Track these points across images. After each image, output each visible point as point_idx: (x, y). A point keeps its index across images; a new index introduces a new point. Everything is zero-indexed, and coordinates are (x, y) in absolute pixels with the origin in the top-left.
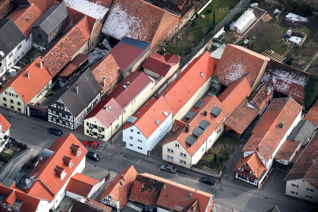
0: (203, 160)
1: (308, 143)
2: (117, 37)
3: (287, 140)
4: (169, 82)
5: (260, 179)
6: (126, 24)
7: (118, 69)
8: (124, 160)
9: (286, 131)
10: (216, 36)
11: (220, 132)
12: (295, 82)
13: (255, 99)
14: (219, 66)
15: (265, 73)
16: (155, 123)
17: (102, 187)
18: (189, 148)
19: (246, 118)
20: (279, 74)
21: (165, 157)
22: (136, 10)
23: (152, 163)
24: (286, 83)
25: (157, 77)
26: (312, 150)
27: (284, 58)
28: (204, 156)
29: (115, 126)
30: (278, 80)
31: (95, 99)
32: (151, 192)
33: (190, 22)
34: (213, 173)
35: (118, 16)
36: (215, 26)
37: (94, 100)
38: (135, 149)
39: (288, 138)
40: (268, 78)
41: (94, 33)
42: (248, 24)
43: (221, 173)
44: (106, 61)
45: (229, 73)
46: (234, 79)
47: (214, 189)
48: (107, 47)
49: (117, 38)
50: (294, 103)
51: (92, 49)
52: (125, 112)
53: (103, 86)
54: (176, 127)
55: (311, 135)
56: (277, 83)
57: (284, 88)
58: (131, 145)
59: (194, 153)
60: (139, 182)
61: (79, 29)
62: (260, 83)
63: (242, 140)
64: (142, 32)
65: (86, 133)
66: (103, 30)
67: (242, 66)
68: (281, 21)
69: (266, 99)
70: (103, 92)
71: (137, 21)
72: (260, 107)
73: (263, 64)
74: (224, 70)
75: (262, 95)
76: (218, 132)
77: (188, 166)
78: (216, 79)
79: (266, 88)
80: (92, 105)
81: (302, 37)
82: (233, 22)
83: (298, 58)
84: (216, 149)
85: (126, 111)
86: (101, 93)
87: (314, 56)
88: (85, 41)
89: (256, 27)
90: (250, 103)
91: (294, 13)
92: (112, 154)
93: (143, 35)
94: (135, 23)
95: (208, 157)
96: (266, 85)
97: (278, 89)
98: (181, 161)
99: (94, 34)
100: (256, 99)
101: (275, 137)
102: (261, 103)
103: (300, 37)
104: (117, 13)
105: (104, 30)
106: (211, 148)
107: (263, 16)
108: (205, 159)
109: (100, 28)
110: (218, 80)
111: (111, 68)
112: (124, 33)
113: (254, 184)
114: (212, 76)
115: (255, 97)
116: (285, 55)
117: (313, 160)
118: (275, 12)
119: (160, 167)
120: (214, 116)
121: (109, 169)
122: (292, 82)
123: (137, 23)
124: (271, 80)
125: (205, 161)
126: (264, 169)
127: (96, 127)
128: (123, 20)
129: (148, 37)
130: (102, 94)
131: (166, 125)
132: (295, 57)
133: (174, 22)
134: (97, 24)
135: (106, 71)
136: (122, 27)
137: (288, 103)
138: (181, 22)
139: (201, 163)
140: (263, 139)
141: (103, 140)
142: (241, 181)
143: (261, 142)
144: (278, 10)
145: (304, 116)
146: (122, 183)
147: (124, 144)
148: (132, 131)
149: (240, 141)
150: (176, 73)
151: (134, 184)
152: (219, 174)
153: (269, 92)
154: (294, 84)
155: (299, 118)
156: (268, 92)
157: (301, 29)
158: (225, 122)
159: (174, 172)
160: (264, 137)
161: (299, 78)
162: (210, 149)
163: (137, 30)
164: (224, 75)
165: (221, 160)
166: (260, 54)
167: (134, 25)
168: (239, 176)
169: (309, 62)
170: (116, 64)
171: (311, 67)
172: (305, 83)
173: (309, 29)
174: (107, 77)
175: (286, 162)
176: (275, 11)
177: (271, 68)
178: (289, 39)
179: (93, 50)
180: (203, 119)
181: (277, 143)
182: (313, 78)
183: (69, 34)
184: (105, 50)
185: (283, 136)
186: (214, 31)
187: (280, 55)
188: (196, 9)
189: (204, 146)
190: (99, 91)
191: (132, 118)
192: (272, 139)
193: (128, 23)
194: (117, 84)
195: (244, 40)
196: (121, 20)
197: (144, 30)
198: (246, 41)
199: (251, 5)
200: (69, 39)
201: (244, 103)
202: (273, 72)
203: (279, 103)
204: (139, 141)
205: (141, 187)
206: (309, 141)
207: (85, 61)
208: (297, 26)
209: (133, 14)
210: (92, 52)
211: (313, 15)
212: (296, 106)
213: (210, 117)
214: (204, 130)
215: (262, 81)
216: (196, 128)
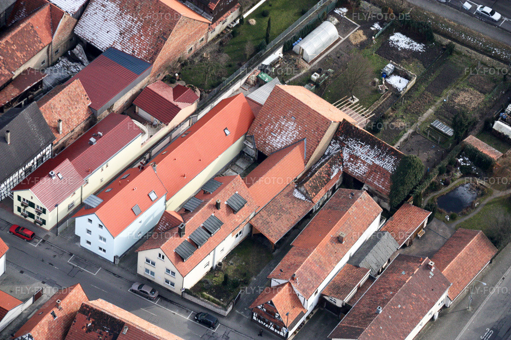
0: (205, 281)
1: (383, 269)
2: (98, 45)
3: (348, 262)
4: (174, 135)
5: (291, 328)
6: (116, 26)
7: (89, 105)
8: (74, 266)
9: (348, 248)
10: (267, 62)
11: (241, 235)
12: (377, 162)
13: (307, 185)
14: (258, 119)
15: (332, 140)
16: (131, 211)
17: (26, 312)
18: (181, 263)
19: (288, 216)
20: (355, 146)
21: (141, 271)
22: (133, 4)
23: (119, 277)
24: (364, 163)
25: (155, 123)
26: (382, 288)
27: (371, 114)
28: (208, 274)
29: (67, 206)
30: (351, 156)
31: (42, 153)
32: (102, 335)
33: (229, 30)
34: (216, 307)
35: (103, 10)
36: (268, 42)
37: (39, 156)
38: (94, 248)
39: (351, 258)
40: (336, 150)
41: (59, 33)
42: (324, 46)
43: (230, 309)
44: (68, 90)
45: (273, 134)
46: (279, 145)
47: (214, 335)
48: (81, 58)
49: (98, 48)
50: (369, 201)
51: (54, 60)
52: (87, 183)
53: (58, 132)
54: (165, 224)
55: (392, 256)
56: (349, 161)
57: (359, 170)
58: (89, 243)
59: (189, 271)
60: (84, 316)
61: (32, 27)
62: (322, 157)
63: (277, 252)
64: (140, 43)
65: (16, 211)
66: (76, 30)
67: (295, 126)
68: (380, 45)
69: (327, 186)
70: (58, 143)
71: (134, 23)
72: (314, 200)
73: (328, 127)
74: (265, 127)
75: (321, 179)
76: (237, 236)
77: (177, 290)
78: (251, 140)
79: (329, 168)
80: (35, 163)
81: (408, 79)
82: (300, 39)
83: (396, 116)
84: (232, 264)
85: (89, 182)
86: (52, 144)
87: (423, 114)
88: (41, 48)
89: (336, 52)
90: (298, 190)
91: (403, 34)
92: (55, 254)
93: (140, 48)
94: (131, 27)
95: (215, 276)
96: (330, 162)
97: (350, 170)
98: (167, 281)
99: (60, 36)
100: (310, 185)
101: (327, 258)
102: (317, 193)
103: (406, 78)
104: (103, 5)
105: (78, 31)
106: (224, 260)
107: (352, 33)
108: (208, 280)
109: (72, 25)
110: (253, 144)
111: (76, 103)
112: (111, 41)
113: (282, 334)
114: (246, 134)
115: (308, 183)
116: (376, 107)
117: (379, 308)
118: (372, 29)
119: (131, 286)
120: (231, 210)
121: (45, 281)
122: (373, 162)
123: (134, 27)
124: (340, 155)
125: (207, 283)
126: (300, 310)
127: (32, 205)
128: (112, 18)
129: (149, 54)
130: (56, 145)
131: (153, 215)
132: (391, 114)
133: (199, 31)
134: (66, 19)
135: (66, 107)
136: (108, 30)
137: (358, 200)
138: (211, 29)
139: (200, 287)
140: (305, 261)
141: (43, 226)
142: (261, 326)
143: (302, 265)
144: (379, 25)
145: (385, 221)
146: (56, 314)
147: (78, 239)
148: (90, 221)
149: (274, 253)
150: (188, 121)
151: (75, 319)
152: (226, 310)
153: (335, 174)
154: (377, 166)
155: (375, 226)
156: (332, 174)
157: (410, 63)
158: (252, 220)
159: (152, 297)
160: (309, 257)
161: (385, 157)
162: (220, 264)
163: (132, 38)
164: (264, 137)
165: (236, 285)
166: (332, 103)
167: (129, 30)
168: (258, 317)
169: (412, 124)
170: (86, 96)
171: (414, 133)
172: (394, 167)
173: (423, 65)
174: (68, 117)
175: (339, 303)
176: (373, 27)
177: (343, 133)
178: (387, 80)
179: (57, 62)
180: (213, 215)
181: (328, 269)
182: (407, 161)
183: (13, 33)
184: (77, 64)
185: (341, 257)
186: (265, 50)
187: (365, 108)
188: (241, 10)
189: (209, 258)
190: (50, 141)
191: (93, 200)
192: (321, 262)
193: (119, 25)
194: (85, 129)
195: (313, 73)
196: (109, 19)
197: (144, 41)
198: (315, 75)
199: (337, 11)
200: (12, 43)
201: (290, 189)
202: (346, 141)
203: (344, 197)
204: (101, 238)
205: (87, 324)
206: (386, 266)
207: (36, 82)
208: (405, 58)
209: (129, 10)
210: (53, 64)
211: (434, 41)
212: (371, 206)
213: (225, 211)
214: (210, 233)
215: (326, 154)
216: (198, 230)
